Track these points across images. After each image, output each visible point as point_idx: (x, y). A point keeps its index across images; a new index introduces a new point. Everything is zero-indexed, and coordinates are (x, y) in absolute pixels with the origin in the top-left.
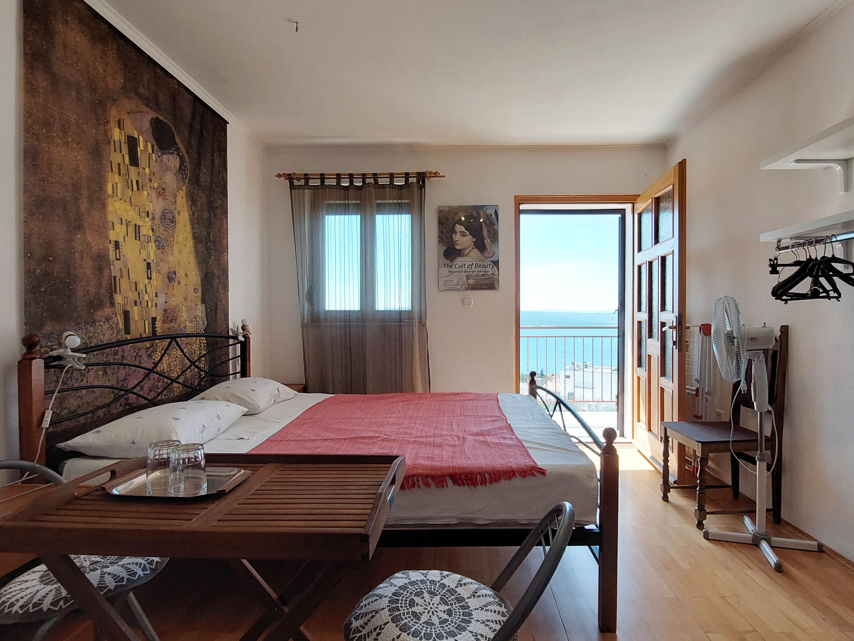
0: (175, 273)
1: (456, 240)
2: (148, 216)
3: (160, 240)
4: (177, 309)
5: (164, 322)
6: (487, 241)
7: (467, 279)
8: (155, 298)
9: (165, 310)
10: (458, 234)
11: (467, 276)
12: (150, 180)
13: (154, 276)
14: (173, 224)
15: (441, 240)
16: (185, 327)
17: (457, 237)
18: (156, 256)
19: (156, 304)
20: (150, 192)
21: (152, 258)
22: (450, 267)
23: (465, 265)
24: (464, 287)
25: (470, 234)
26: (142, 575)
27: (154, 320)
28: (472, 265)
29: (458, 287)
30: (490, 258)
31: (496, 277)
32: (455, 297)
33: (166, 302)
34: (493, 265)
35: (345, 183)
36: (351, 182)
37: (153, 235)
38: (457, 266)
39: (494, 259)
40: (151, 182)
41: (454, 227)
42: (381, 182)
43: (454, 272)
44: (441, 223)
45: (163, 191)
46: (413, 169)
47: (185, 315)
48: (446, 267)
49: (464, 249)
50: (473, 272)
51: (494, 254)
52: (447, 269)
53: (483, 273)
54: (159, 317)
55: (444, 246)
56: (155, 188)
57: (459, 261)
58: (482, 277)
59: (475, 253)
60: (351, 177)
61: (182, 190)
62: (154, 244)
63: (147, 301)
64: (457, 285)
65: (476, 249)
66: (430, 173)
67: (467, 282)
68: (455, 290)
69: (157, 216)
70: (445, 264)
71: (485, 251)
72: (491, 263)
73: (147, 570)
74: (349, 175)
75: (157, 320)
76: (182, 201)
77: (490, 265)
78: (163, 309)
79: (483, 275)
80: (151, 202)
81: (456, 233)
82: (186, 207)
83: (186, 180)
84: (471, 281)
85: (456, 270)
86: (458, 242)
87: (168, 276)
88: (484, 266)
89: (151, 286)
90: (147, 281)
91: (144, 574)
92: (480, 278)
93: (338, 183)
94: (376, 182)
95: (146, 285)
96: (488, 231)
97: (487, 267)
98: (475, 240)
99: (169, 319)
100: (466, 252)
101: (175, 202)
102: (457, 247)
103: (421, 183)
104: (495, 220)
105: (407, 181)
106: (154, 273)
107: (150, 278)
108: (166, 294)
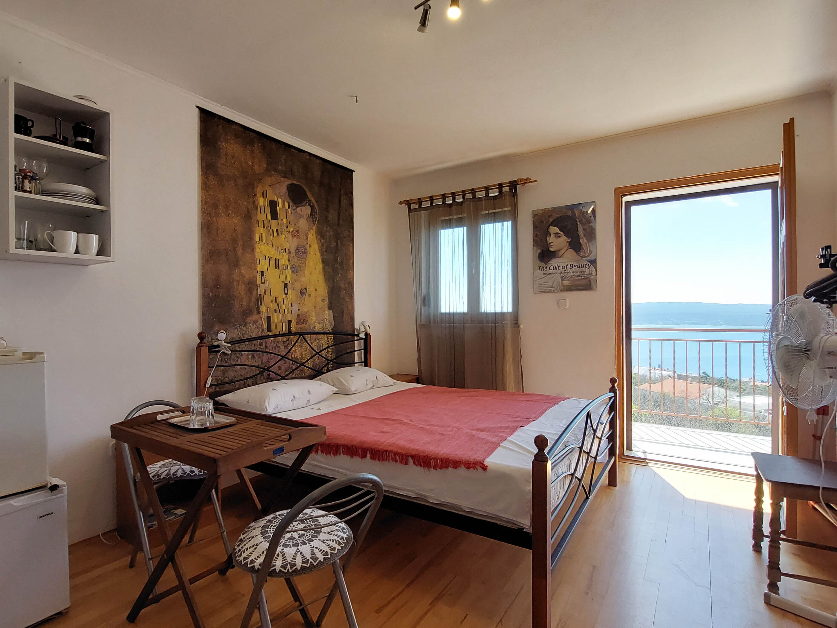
0: (306, 289)
1: (550, 242)
2: (285, 252)
3: (295, 267)
4: (307, 315)
5: (297, 323)
6: (583, 241)
7: (562, 280)
8: (290, 308)
9: (298, 316)
10: (552, 236)
11: (562, 277)
13: (290, 292)
14: (305, 255)
15: (536, 243)
16: (315, 327)
17: (551, 239)
18: (292, 278)
19: (291, 311)
20: (287, 235)
21: (289, 279)
22: (545, 269)
23: (559, 266)
24: (558, 288)
25: (565, 235)
26: (198, 474)
27: (290, 322)
28: (567, 266)
29: (553, 289)
30: (587, 257)
31: (593, 277)
32: (550, 299)
33: (299, 310)
34: (590, 264)
35: (449, 202)
36: (454, 199)
37: (290, 264)
38: (551, 268)
39: (592, 257)
40: (288, 228)
41: (548, 229)
42: (479, 195)
43: (549, 274)
44: (536, 226)
45: (297, 233)
46: (506, 178)
47: (314, 319)
48: (540, 270)
49: (559, 251)
50: (568, 273)
51: (591, 252)
52: (542, 272)
53: (578, 274)
54: (293, 320)
55: (539, 249)
56: (291, 231)
57: (554, 263)
58: (578, 278)
59: (570, 254)
60: (454, 195)
61: (313, 230)
62: (290, 270)
63: (285, 310)
64: (552, 287)
65: (571, 249)
66: (521, 180)
67: (562, 283)
68: (550, 291)
69: (293, 250)
70: (539, 267)
71: (581, 251)
72: (588, 263)
73: (202, 473)
74: (452, 194)
75: (292, 322)
76: (312, 237)
77: (586, 264)
78: (297, 314)
79: (579, 276)
80: (288, 242)
81: (550, 235)
82: (316, 241)
83: (316, 221)
84: (566, 283)
85: (550, 272)
86: (552, 244)
87: (301, 292)
88: (580, 266)
89: (288, 299)
90: (284, 296)
91: (199, 474)
92: (575, 278)
93: (444, 202)
94: (474, 196)
95: (283, 299)
96: (584, 229)
97: (583, 267)
98: (569, 240)
99: (301, 321)
100: (561, 253)
101: (307, 239)
102: (552, 249)
103: (513, 191)
104: (592, 218)
105: (501, 191)
106: (290, 290)
107: (286, 294)
108: (299, 304)
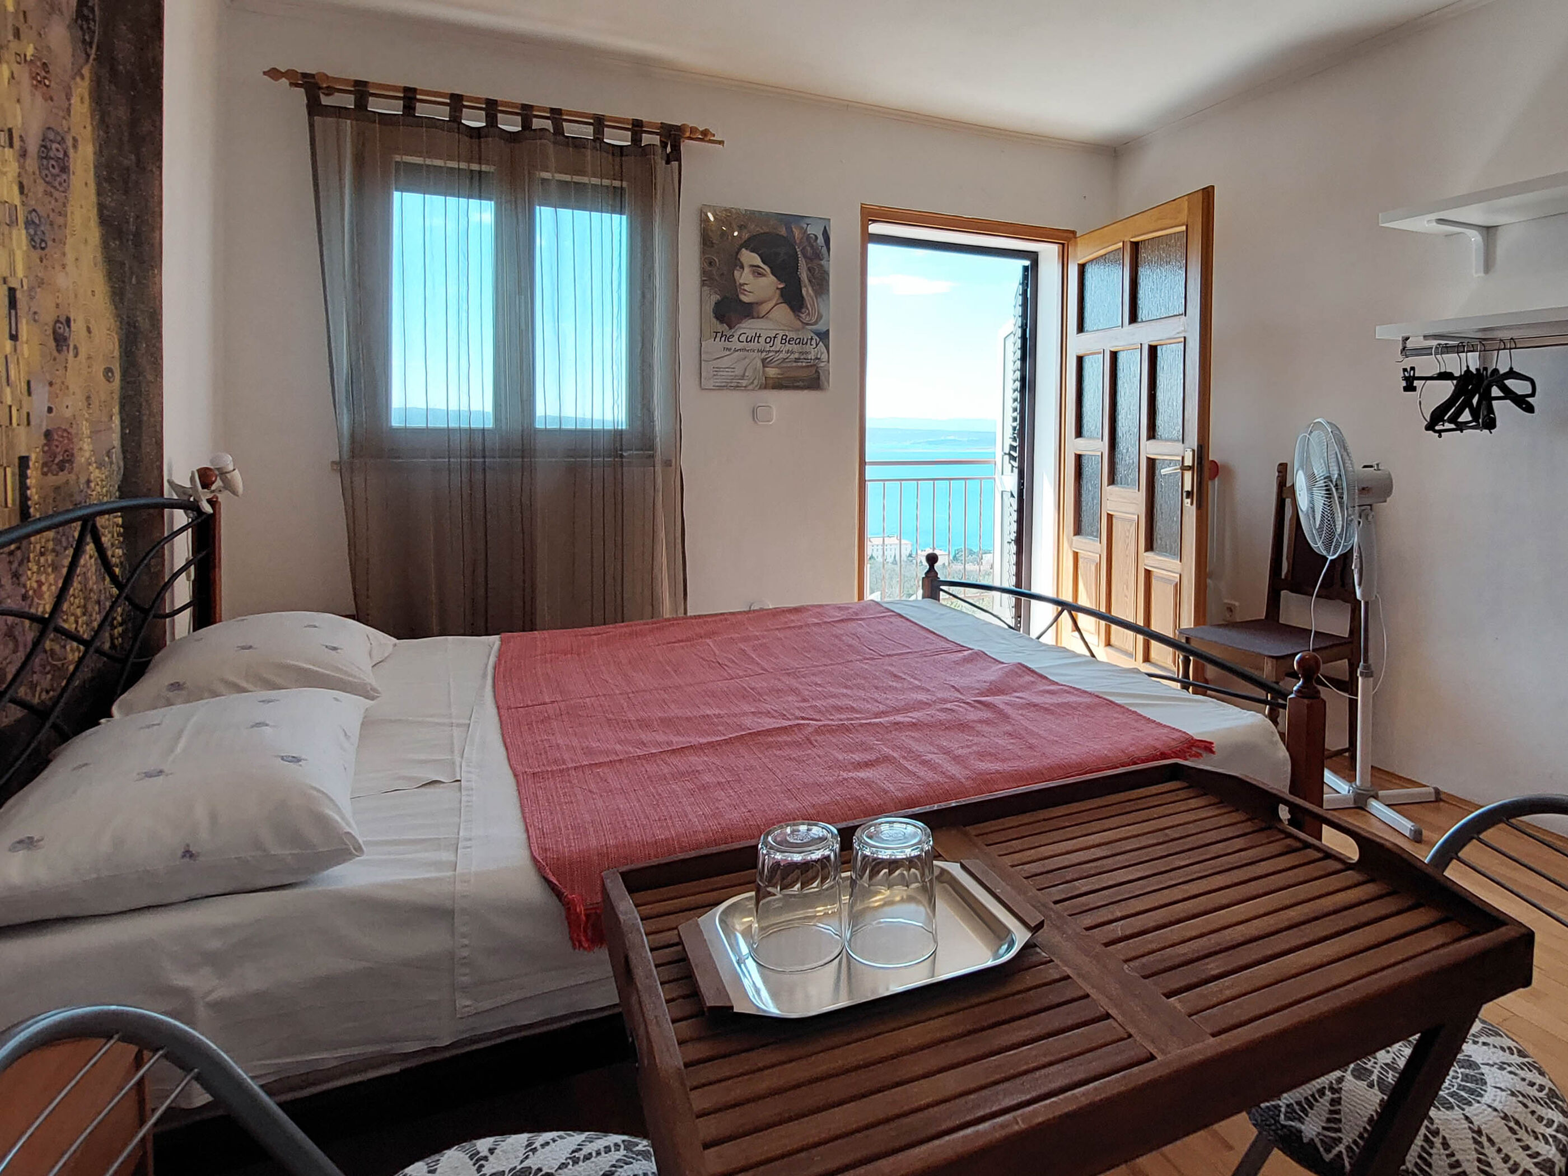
0: (68, 321)
1: (742, 281)
2: (11, 146)
3: (37, 221)
4: (73, 430)
5: (46, 469)
6: (807, 291)
7: (764, 366)
8: (26, 399)
9: (47, 435)
10: (747, 270)
11: (763, 360)
12: (17, 34)
13: (24, 330)
14: (64, 176)
15: (706, 279)
16: (89, 482)
17: (744, 277)
18: (29, 268)
19: (28, 415)
20: (15, 67)
21: (20, 273)
22: (728, 339)
23: (759, 336)
24: (756, 382)
25: (773, 273)
27: (24, 463)
28: (775, 337)
29: (744, 383)
30: (811, 325)
31: (822, 364)
32: (738, 402)
33: (49, 410)
34: (818, 339)
35: (474, 121)
36: (492, 120)
37: (23, 203)
38: (743, 338)
39: (820, 327)
40: (19, 38)
41: (737, 253)
42: (570, 130)
43: (736, 351)
44: (706, 241)
45: (43, 74)
46: (654, 114)
47: (87, 446)
48: (718, 339)
49: (759, 304)
50: (777, 352)
51: (820, 317)
52: (720, 344)
53: (797, 356)
54: (34, 456)
55: (716, 293)
56: (28, 58)
57: (748, 327)
58: (795, 364)
59: (782, 313)
60: (491, 108)
61: (83, 78)
62: (24, 232)
64: (743, 377)
65: (783, 305)
66: (693, 130)
67: (764, 371)
68: (737, 387)
69: (33, 147)
70: (717, 333)
71: (803, 310)
72: (815, 337)
74: (485, 103)
75: (31, 463)
76: (81, 108)
77: (812, 339)
78: (44, 430)
79: (797, 360)
80: (18, 101)
81: (742, 267)
82: (89, 128)
83: (91, 47)
84: (772, 372)
85: (739, 346)
86: (746, 287)
87: (54, 332)
88: (801, 342)
89: (20, 360)
90: (8, 344)
92: (789, 365)
93: (455, 118)
94: (559, 131)
95: (6, 358)
96: (809, 269)
97: (807, 343)
98: (781, 286)
99: (56, 461)
100: (765, 308)
101: (69, 110)
102: (744, 299)
103: (669, 150)
104: (824, 249)
105: (636, 140)
106: (24, 321)
107: (14, 337)
108: (51, 384)
